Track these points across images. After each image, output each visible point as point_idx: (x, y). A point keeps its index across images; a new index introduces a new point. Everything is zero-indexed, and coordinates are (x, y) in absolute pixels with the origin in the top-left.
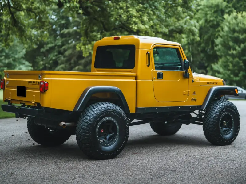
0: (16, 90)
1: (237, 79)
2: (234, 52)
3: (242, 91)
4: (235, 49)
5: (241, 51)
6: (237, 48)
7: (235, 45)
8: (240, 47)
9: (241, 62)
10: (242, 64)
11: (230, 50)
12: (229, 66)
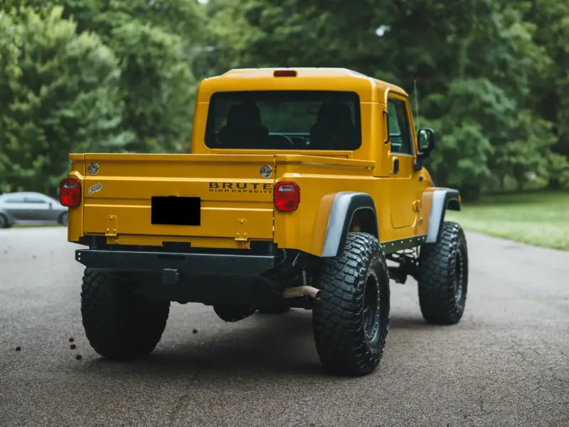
0: (150, 207)
1: (31, 173)
2: (25, 107)
3: (51, 205)
4: (24, 99)
5: (40, 106)
6: (31, 96)
7: (25, 90)
8: (37, 93)
9: (42, 131)
10: (42, 138)
11: (13, 102)
12: (8, 141)
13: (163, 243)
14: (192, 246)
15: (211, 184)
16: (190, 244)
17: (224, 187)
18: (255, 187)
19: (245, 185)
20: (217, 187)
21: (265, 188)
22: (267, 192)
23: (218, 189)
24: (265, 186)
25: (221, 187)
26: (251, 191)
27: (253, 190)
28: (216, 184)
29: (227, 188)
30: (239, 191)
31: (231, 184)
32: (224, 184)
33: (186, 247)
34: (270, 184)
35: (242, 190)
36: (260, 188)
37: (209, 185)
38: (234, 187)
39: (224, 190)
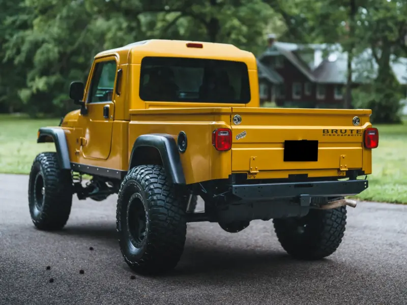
13: (289, 175)
14: (309, 176)
15: (324, 130)
16: (307, 175)
17: (332, 132)
18: (352, 132)
19: (346, 130)
20: (328, 132)
21: (357, 133)
22: (359, 136)
23: (328, 134)
24: (358, 131)
25: (330, 133)
26: (349, 135)
27: (350, 134)
28: (328, 130)
29: (334, 133)
30: (342, 135)
31: (337, 130)
32: (332, 130)
33: (304, 177)
34: (360, 130)
35: (344, 134)
36: (354, 133)
37: (322, 132)
38: (339, 132)
39: (332, 134)
